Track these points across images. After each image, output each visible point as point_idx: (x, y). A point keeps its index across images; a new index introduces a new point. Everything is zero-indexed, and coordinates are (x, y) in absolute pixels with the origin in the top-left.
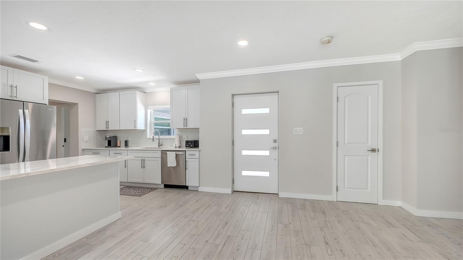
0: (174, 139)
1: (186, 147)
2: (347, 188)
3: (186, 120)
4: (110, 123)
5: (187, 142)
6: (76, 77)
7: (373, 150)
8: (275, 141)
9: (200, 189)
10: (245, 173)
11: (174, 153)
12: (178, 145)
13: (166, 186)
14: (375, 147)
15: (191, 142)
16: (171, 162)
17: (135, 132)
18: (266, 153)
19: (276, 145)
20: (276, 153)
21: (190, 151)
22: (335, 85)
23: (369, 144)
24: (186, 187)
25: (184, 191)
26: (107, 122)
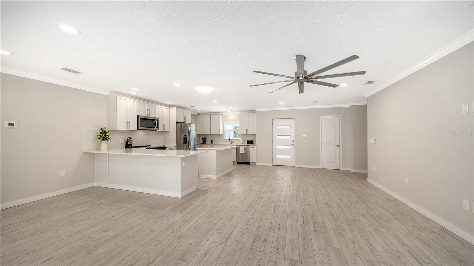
0: (240, 140)
1: (247, 143)
2: (327, 163)
3: (247, 130)
4: (205, 131)
5: (248, 141)
6: (198, 110)
7: (338, 146)
8: (293, 141)
9: (256, 164)
10: (278, 156)
11: (244, 146)
12: (242, 143)
13: (239, 163)
14: (338, 144)
15: (250, 141)
16: (242, 151)
17: (219, 136)
18: (290, 147)
19: (294, 143)
20: (293, 147)
21: (251, 146)
22: (321, 117)
23: (336, 143)
24: (249, 163)
25: (248, 165)
26: (204, 131)
